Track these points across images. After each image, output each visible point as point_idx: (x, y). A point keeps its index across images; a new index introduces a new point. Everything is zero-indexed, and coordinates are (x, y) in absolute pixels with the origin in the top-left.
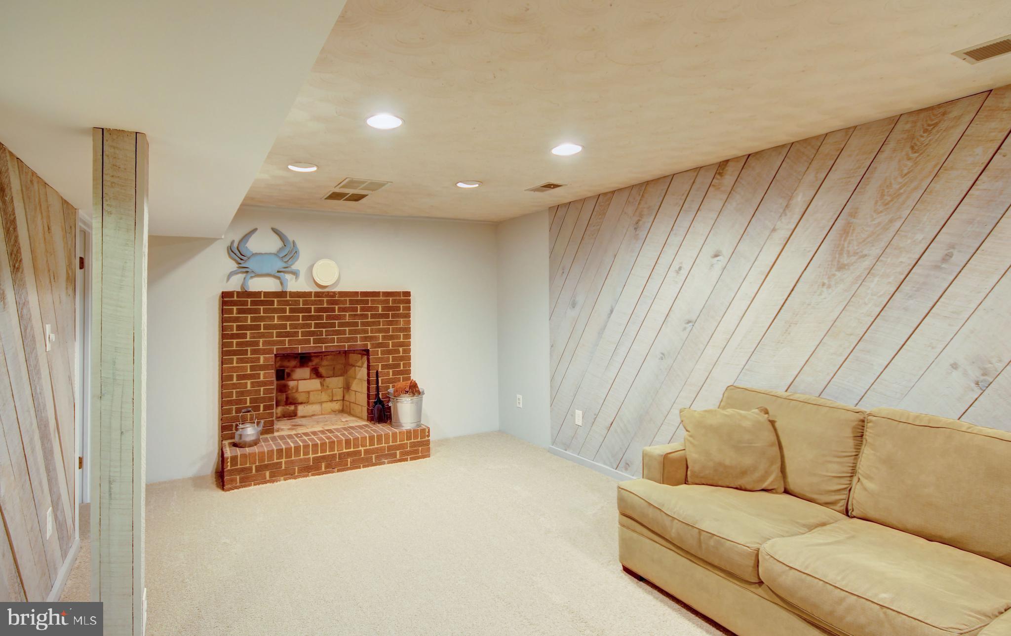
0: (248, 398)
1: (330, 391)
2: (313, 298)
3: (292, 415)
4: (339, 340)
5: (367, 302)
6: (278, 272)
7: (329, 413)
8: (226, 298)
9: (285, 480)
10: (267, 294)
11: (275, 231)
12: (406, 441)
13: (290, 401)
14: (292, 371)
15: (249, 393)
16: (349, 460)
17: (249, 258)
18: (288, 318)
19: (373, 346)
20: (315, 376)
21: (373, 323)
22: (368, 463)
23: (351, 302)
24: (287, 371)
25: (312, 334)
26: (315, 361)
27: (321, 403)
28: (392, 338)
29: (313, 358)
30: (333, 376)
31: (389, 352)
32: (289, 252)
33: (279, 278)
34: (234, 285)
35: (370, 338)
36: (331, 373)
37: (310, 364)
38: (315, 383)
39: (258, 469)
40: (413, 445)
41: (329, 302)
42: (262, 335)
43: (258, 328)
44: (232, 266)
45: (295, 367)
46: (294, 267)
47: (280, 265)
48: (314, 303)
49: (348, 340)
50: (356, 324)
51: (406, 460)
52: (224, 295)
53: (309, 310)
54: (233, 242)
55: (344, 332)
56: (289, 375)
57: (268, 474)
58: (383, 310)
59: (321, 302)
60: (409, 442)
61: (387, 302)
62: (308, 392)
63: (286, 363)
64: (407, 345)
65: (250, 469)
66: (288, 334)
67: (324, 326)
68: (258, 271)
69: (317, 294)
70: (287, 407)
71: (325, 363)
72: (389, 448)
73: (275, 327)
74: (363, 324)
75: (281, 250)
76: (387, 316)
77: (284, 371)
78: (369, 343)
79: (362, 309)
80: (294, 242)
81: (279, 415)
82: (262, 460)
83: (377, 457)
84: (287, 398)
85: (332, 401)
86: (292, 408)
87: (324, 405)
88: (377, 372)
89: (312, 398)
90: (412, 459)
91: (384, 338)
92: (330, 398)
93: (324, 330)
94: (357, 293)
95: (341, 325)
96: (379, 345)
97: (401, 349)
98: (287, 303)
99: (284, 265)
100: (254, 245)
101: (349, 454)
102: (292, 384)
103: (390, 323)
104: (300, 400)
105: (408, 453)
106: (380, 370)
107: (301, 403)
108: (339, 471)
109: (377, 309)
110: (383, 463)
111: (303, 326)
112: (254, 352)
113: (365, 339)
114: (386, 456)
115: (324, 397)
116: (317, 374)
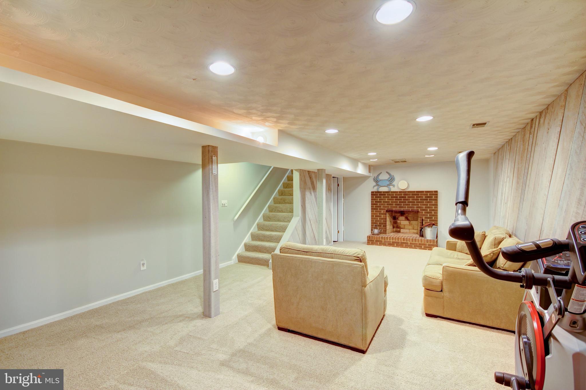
0: (378, 222)
1: (413, 225)
2: (398, 193)
3: (399, 232)
4: (408, 207)
5: (418, 195)
6: (388, 185)
7: (412, 233)
8: (373, 194)
9: (384, 246)
10: (384, 192)
11: (387, 172)
14: (399, 217)
15: (378, 221)
16: (404, 245)
17: (379, 181)
18: (390, 199)
19: (421, 210)
21: (421, 202)
22: (411, 247)
23: (412, 195)
24: (397, 217)
25: (398, 205)
26: (406, 215)
27: (409, 229)
28: (429, 207)
29: (405, 214)
30: (414, 221)
31: (428, 213)
32: (392, 179)
33: (388, 187)
34: (375, 190)
35: (420, 207)
36: (413, 219)
37: (405, 215)
38: (407, 222)
39: (377, 241)
40: (429, 245)
41: (404, 195)
42: (382, 204)
43: (381, 202)
44: (374, 184)
45: (399, 216)
46: (393, 183)
47: (388, 183)
48: (399, 195)
49: (411, 207)
50: (414, 202)
51: (426, 249)
52: (372, 192)
53: (397, 197)
54: (375, 177)
55: (409, 205)
56: (397, 218)
57: (379, 243)
58: (425, 197)
59: (401, 195)
60: (427, 243)
61: (427, 194)
62: (405, 225)
63: (396, 214)
64: (436, 211)
65: (374, 241)
66: (390, 204)
67: (402, 202)
68: (381, 185)
69: (400, 192)
70: (397, 229)
71: (410, 215)
72: (419, 244)
73: (386, 202)
74: (417, 202)
75: (389, 178)
76: (427, 200)
77: (395, 217)
78: (419, 209)
79: (417, 197)
80: (393, 175)
81: (394, 231)
82: (377, 239)
83: (414, 246)
84: (397, 226)
85: (413, 229)
86: (399, 229)
87: (411, 230)
88: (422, 219)
89: (406, 227)
90: (428, 250)
91: (425, 207)
92: (413, 228)
93: (402, 204)
94: (414, 192)
95: (408, 202)
96: (424, 210)
97: (433, 212)
98: (390, 195)
99: (390, 183)
100: (381, 177)
101: (404, 243)
102: (398, 221)
103: (429, 202)
104: (401, 227)
105: (427, 247)
106: (424, 219)
107: (402, 228)
108: (401, 247)
109: (423, 197)
110: (417, 249)
111: (395, 202)
112: (380, 209)
113: (418, 207)
114: (418, 246)
115: (410, 227)
116: (407, 219)
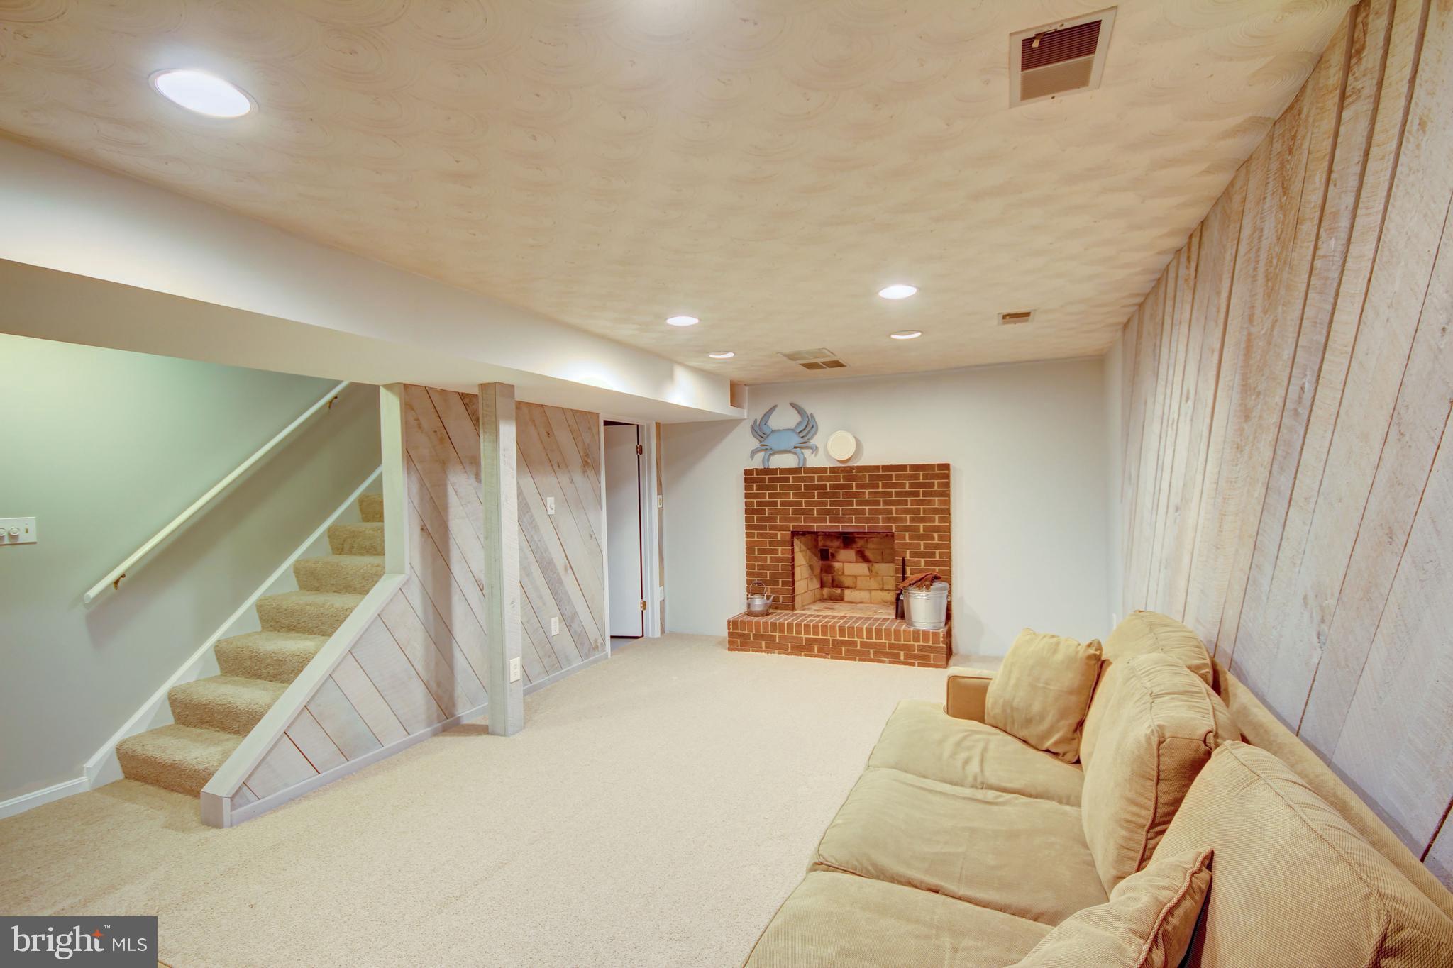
0: (768, 573)
1: (880, 578)
2: (828, 474)
3: (840, 599)
4: (858, 520)
5: (890, 477)
6: (795, 447)
7: (879, 603)
8: (751, 477)
9: (779, 653)
10: (783, 471)
11: (793, 405)
12: (912, 643)
13: (836, 584)
14: (837, 552)
15: (768, 567)
16: (843, 649)
17: (768, 436)
18: (803, 495)
19: (899, 529)
20: (861, 560)
21: (898, 503)
22: (864, 657)
23: (871, 477)
24: (831, 551)
25: (828, 512)
26: (860, 543)
27: (870, 590)
28: (922, 520)
29: (856, 540)
30: (882, 562)
31: (920, 537)
32: (807, 428)
33: (795, 453)
34: (756, 463)
35: (895, 520)
36: (879, 558)
37: (854, 546)
38: (862, 568)
39: (757, 637)
40: (921, 649)
41: (845, 478)
42: (779, 512)
43: (775, 504)
44: (754, 443)
45: (839, 548)
46: (813, 442)
47: (796, 440)
48: (829, 479)
49: (868, 520)
50: (878, 503)
51: (913, 664)
52: (747, 472)
53: (824, 487)
54: (756, 421)
55: (863, 512)
56: (833, 556)
57: (763, 644)
58: (911, 486)
59: (837, 478)
60: (916, 644)
61: (917, 477)
62: (856, 577)
63: (829, 543)
64: (946, 533)
65: (749, 635)
66: (803, 512)
67: (841, 504)
68: (776, 448)
69: (833, 470)
70: (834, 590)
71: (870, 546)
72: (891, 646)
73: (791, 504)
74: (886, 503)
75: (800, 423)
76: (917, 494)
77: (827, 551)
78: (893, 525)
79: (884, 486)
80: (811, 415)
81: (825, 597)
82: (758, 630)
83: (875, 653)
84: (833, 580)
85: (882, 589)
86: (838, 591)
87: (874, 593)
88: (904, 560)
89: (859, 583)
90: (920, 665)
91: (912, 520)
92: (881, 587)
93: (841, 508)
94: (877, 468)
95: (859, 503)
96: (906, 529)
97: (936, 535)
98: (801, 479)
99: (802, 440)
100: (775, 422)
102: (837, 565)
103: (922, 502)
104: (846, 585)
105: (915, 657)
106: (908, 557)
107: (848, 588)
108: (832, 658)
109: (903, 485)
110: (883, 662)
111: (819, 504)
112: (772, 528)
113: (888, 520)
114: (887, 655)
115: (873, 584)
116: (862, 557)
